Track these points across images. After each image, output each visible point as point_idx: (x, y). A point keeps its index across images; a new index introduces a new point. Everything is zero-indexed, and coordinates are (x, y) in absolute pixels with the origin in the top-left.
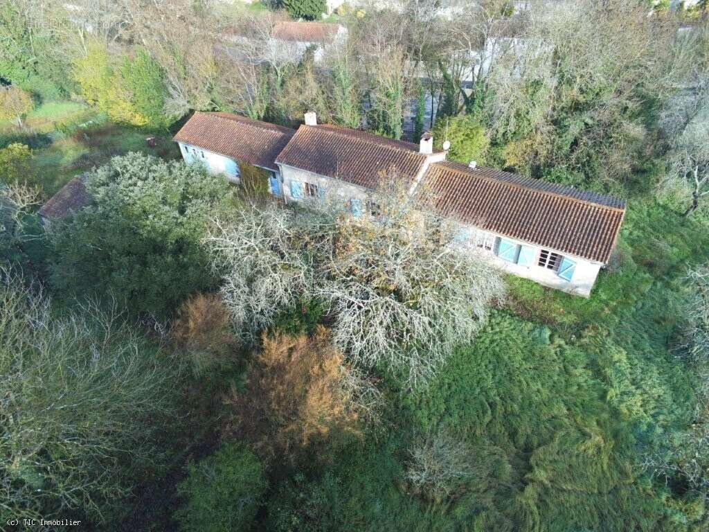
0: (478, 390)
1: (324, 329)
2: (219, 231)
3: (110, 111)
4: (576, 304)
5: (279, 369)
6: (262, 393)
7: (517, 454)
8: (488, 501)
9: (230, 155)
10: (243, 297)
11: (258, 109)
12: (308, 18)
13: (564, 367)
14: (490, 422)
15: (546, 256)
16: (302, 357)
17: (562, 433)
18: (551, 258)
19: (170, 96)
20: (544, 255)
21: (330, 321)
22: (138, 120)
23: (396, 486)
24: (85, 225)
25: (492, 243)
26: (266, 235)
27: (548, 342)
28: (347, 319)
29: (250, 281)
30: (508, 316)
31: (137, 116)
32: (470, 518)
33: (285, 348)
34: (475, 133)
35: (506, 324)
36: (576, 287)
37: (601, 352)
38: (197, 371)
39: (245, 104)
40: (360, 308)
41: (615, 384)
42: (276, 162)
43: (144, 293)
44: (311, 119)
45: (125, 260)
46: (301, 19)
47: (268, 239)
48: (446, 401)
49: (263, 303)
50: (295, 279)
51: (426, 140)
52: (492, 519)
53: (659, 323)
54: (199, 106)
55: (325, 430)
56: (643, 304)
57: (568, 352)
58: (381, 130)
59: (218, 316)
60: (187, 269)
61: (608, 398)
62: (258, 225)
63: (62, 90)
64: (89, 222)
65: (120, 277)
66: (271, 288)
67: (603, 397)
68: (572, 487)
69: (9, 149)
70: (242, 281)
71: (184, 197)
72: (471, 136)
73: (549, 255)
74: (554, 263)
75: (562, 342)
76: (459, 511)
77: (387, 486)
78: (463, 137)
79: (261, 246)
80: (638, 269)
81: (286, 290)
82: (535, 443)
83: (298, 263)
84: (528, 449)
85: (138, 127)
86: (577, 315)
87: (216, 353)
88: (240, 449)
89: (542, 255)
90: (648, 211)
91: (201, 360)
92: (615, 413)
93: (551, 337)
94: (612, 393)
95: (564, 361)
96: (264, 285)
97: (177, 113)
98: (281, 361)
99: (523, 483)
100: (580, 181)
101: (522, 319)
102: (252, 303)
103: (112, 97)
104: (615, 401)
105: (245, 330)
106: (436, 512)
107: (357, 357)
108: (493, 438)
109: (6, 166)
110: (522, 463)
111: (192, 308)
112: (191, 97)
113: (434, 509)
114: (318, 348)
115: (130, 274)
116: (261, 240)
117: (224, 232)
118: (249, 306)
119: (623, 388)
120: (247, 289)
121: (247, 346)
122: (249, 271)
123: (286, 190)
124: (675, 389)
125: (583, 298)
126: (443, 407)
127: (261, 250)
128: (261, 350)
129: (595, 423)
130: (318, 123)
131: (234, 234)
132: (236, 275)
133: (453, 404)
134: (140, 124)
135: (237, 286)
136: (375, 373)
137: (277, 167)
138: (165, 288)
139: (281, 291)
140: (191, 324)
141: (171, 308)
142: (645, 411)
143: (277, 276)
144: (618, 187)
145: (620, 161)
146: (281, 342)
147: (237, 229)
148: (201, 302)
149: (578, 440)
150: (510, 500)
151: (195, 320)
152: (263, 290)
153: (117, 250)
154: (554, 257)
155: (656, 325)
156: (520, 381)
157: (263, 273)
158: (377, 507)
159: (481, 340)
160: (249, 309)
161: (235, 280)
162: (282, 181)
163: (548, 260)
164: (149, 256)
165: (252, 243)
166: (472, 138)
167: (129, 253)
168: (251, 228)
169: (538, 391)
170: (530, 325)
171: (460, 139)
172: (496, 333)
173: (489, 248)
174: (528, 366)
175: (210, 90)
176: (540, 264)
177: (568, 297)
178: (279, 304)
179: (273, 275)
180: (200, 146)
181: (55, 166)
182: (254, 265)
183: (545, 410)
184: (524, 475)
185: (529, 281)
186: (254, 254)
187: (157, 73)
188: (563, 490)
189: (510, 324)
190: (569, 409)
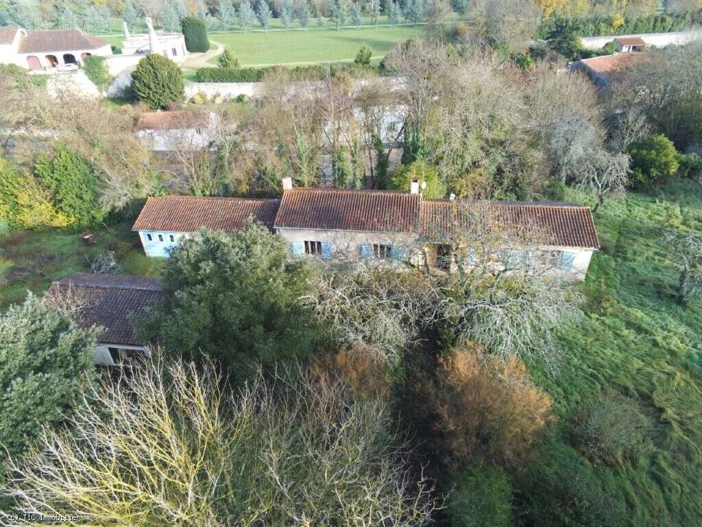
0: (573, 370)
7: (641, 405)
8: (652, 446)
12: (164, 108)
13: (614, 332)
14: (602, 388)
17: (655, 378)
32: (654, 463)
36: (576, 274)
37: (626, 315)
41: (655, 333)
42: (275, 227)
46: (159, 110)
52: (668, 458)
53: (643, 285)
56: (621, 276)
57: (607, 321)
61: (660, 344)
67: (656, 344)
68: (693, 413)
75: (597, 316)
76: (642, 462)
82: (647, 392)
92: (672, 353)
94: (659, 340)
95: (610, 328)
104: (665, 345)
106: (627, 471)
110: (651, 409)
113: (624, 469)
119: (661, 335)
124: (689, 325)
125: (580, 282)
126: (560, 390)
129: (666, 364)
142: (687, 345)
149: (668, 379)
150: (669, 438)
155: (642, 287)
156: (596, 352)
169: (613, 354)
184: (660, 417)
190: (643, 361)
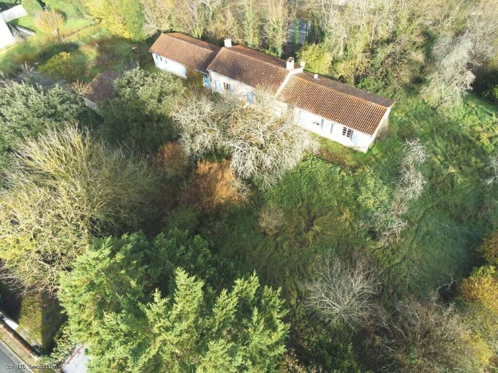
0: (298, 193)
1: (225, 160)
2: (178, 112)
3: (109, 28)
4: (358, 156)
5: (204, 176)
6: (197, 186)
7: (309, 220)
8: (291, 236)
9: (182, 63)
10: (189, 144)
11: (198, 32)
13: (342, 185)
14: (301, 207)
15: (346, 130)
16: (215, 172)
17: (332, 213)
18: (348, 132)
19: (146, 22)
20: (345, 130)
21: (229, 158)
22: (127, 35)
23: (254, 229)
24: (116, 107)
25: (320, 122)
26: (200, 114)
27: (338, 173)
28: (236, 156)
29: (192, 136)
30: (321, 160)
31: (126, 32)
32: (283, 242)
33: (207, 167)
34: (322, 56)
35: (319, 164)
36: (359, 147)
37: (362, 179)
38: (168, 177)
39: (190, 28)
40: (242, 151)
41: (363, 194)
42: (207, 70)
43: (143, 140)
44: (228, 43)
45: (135, 124)
47: (202, 116)
48: (282, 197)
49: (198, 148)
50: (214, 137)
51: (290, 62)
52: (292, 242)
54: (163, 29)
55: (223, 201)
56: (393, 158)
57: (346, 179)
58: (270, 49)
59: (178, 152)
60: (163, 129)
61: (358, 200)
62: (197, 108)
63: (78, 10)
64: (117, 105)
65: (133, 132)
66: (203, 141)
67: (355, 199)
69: (60, 56)
70: (188, 137)
71: (161, 94)
72: (320, 57)
73: (347, 130)
74: (350, 134)
75: (345, 174)
76: (279, 239)
77: (250, 229)
78: (315, 58)
79: (198, 119)
80: (398, 139)
81: (210, 142)
82: (318, 216)
83: (215, 129)
84: (314, 218)
85: (126, 39)
86: (357, 161)
87: (177, 170)
88: (187, 207)
89: (344, 130)
90: (416, 106)
91: (170, 172)
92: (359, 206)
93: (340, 171)
94: (360, 198)
95: (342, 183)
96: (199, 139)
97: (150, 33)
98: (206, 173)
99: (307, 230)
100: (381, 86)
101: (328, 162)
102: (194, 147)
103: (110, 20)
104: (361, 201)
105: (190, 160)
106: (269, 239)
107: (240, 174)
108: (300, 213)
109: (60, 66)
110: (310, 223)
111: (166, 148)
112: (159, 23)
114: (222, 168)
115: (138, 131)
116: (198, 116)
117: (180, 111)
118: (192, 148)
119: (366, 196)
120: (191, 141)
121: (191, 167)
122: (192, 131)
123: (213, 85)
125: (362, 153)
126: (280, 199)
127: (198, 122)
128: (197, 168)
129: (348, 210)
130: (232, 45)
131: (185, 112)
132: (186, 134)
133: (285, 198)
134: (128, 37)
135: (187, 139)
136: (249, 181)
137: (207, 72)
138: (153, 138)
139: (207, 142)
140: (166, 156)
141: (155, 148)
142: (373, 207)
143: (205, 135)
144: (401, 91)
145: (405, 75)
146: (206, 164)
147: (186, 110)
148: (170, 146)
149: (337, 216)
150: (301, 236)
151: (167, 153)
152: (198, 141)
153: (130, 119)
154: (349, 131)
156: (318, 190)
157: (198, 133)
158: (245, 236)
159: (305, 171)
160: (192, 149)
161: (186, 136)
162: (211, 80)
163: (347, 132)
164: (145, 123)
165: (194, 118)
166: (320, 58)
167: (136, 121)
168: (193, 109)
169: (326, 195)
170: (331, 165)
171: (313, 59)
172: (313, 168)
173: (318, 124)
174: (325, 184)
175: (169, 18)
176: (343, 134)
177: (355, 152)
178: (206, 148)
179: (204, 134)
180: (164, 56)
181: (82, 64)
182: (194, 129)
183: (327, 203)
184: (309, 227)
185: (337, 143)
186: (195, 123)
187: (138, 6)
188: (325, 234)
189: (321, 164)
190: (338, 203)
